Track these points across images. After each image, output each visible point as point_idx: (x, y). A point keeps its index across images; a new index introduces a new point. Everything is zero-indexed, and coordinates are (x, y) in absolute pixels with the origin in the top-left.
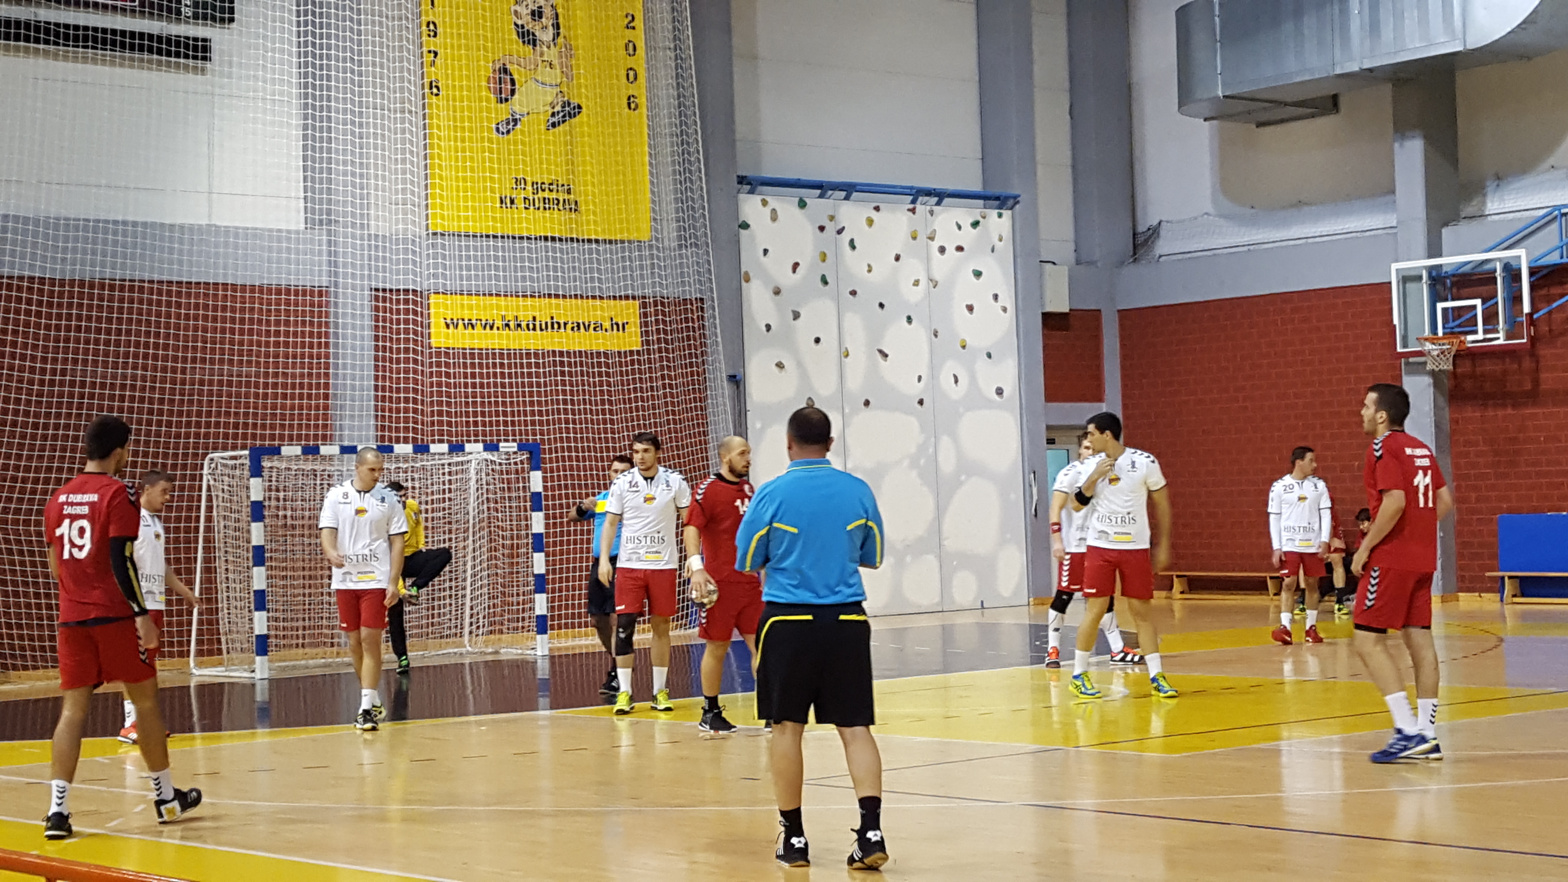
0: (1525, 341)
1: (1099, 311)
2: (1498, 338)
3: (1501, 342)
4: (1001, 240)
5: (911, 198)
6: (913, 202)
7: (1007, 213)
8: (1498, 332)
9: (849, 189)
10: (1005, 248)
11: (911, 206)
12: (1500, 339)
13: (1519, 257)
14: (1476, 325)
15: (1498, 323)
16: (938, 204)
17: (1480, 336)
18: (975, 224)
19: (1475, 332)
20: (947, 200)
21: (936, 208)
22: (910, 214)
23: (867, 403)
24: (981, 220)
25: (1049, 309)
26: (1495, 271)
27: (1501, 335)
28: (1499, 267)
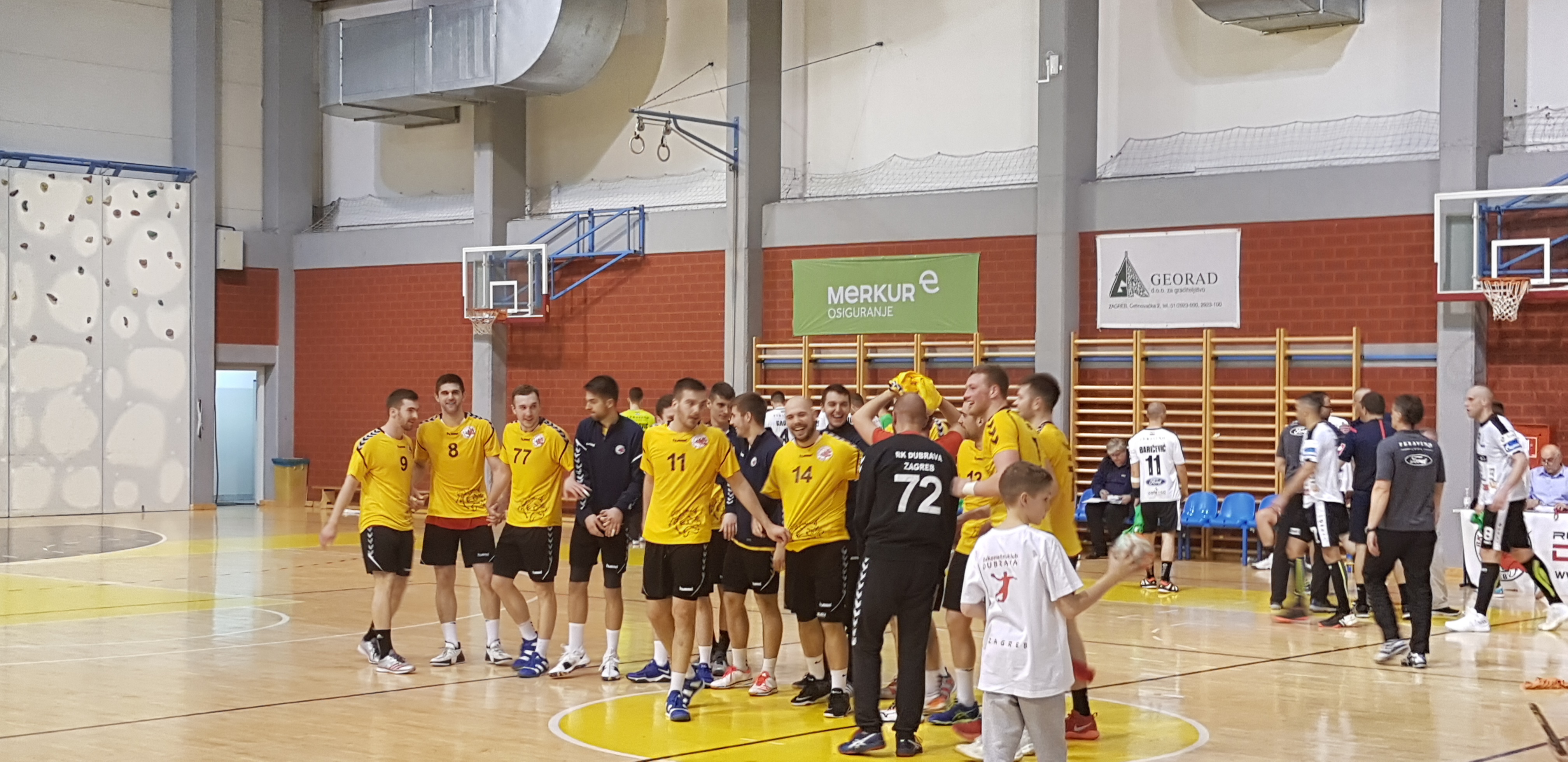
0: (544, 315)
1: (277, 270)
2: (527, 313)
4: (178, 207)
5: (87, 168)
6: (90, 172)
7: (185, 186)
8: (527, 308)
9: (23, 159)
10: (182, 215)
11: (88, 176)
12: (529, 313)
13: (542, 250)
14: (514, 300)
15: (528, 301)
16: (115, 174)
17: (516, 310)
18: (152, 194)
19: (512, 307)
20: (123, 172)
21: (112, 179)
22: (87, 182)
23: (34, 339)
24: (158, 190)
25: (222, 266)
26: (527, 260)
27: (529, 310)
28: (529, 256)
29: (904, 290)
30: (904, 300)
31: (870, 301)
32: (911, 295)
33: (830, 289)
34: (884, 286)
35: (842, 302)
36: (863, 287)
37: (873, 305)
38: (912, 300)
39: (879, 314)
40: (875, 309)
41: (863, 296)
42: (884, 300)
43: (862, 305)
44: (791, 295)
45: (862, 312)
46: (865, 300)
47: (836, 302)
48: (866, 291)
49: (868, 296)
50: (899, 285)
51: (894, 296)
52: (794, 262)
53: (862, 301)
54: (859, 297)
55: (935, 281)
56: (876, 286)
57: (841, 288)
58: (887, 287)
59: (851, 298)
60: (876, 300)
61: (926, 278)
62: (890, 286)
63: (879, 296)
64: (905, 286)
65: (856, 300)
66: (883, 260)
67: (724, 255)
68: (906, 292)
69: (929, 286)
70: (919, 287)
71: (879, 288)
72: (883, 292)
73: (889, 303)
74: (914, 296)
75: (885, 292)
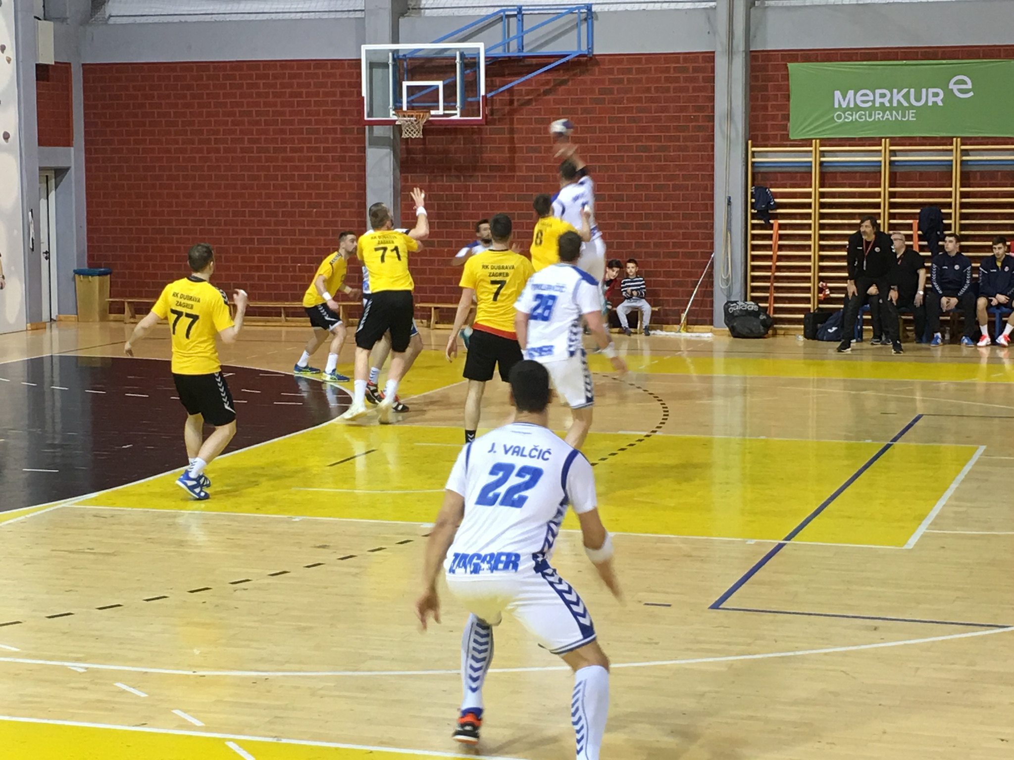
0: (481, 118)
1: (70, 64)
2: (456, 114)
3: (457, 117)
8: (455, 108)
12: (457, 115)
13: (479, 49)
14: (438, 101)
15: (456, 102)
17: (441, 112)
19: (437, 108)
25: (41, 62)
26: (455, 58)
27: (458, 112)
28: (458, 54)
29: (930, 95)
30: (930, 104)
31: (888, 105)
32: (939, 100)
33: (838, 94)
34: (905, 90)
35: (852, 105)
36: (878, 92)
37: (891, 109)
38: (940, 104)
39: (900, 119)
40: (894, 112)
41: (878, 100)
42: (906, 104)
43: (876, 109)
44: (788, 98)
45: (878, 116)
46: (882, 104)
47: (844, 105)
48: (883, 96)
49: (886, 101)
50: (924, 90)
51: (918, 99)
52: (790, 65)
53: (877, 105)
54: (874, 101)
55: (970, 86)
56: (895, 91)
57: (851, 93)
58: (909, 92)
59: (863, 102)
60: (895, 104)
61: (955, 83)
62: (912, 90)
63: (898, 101)
64: (931, 90)
65: (870, 104)
66: (905, 65)
67: (714, 57)
68: (933, 96)
69: (960, 91)
70: (949, 93)
71: (898, 92)
72: (903, 96)
73: (912, 107)
74: (942, 100)
75: (907, 97)
